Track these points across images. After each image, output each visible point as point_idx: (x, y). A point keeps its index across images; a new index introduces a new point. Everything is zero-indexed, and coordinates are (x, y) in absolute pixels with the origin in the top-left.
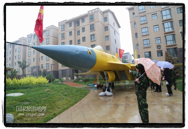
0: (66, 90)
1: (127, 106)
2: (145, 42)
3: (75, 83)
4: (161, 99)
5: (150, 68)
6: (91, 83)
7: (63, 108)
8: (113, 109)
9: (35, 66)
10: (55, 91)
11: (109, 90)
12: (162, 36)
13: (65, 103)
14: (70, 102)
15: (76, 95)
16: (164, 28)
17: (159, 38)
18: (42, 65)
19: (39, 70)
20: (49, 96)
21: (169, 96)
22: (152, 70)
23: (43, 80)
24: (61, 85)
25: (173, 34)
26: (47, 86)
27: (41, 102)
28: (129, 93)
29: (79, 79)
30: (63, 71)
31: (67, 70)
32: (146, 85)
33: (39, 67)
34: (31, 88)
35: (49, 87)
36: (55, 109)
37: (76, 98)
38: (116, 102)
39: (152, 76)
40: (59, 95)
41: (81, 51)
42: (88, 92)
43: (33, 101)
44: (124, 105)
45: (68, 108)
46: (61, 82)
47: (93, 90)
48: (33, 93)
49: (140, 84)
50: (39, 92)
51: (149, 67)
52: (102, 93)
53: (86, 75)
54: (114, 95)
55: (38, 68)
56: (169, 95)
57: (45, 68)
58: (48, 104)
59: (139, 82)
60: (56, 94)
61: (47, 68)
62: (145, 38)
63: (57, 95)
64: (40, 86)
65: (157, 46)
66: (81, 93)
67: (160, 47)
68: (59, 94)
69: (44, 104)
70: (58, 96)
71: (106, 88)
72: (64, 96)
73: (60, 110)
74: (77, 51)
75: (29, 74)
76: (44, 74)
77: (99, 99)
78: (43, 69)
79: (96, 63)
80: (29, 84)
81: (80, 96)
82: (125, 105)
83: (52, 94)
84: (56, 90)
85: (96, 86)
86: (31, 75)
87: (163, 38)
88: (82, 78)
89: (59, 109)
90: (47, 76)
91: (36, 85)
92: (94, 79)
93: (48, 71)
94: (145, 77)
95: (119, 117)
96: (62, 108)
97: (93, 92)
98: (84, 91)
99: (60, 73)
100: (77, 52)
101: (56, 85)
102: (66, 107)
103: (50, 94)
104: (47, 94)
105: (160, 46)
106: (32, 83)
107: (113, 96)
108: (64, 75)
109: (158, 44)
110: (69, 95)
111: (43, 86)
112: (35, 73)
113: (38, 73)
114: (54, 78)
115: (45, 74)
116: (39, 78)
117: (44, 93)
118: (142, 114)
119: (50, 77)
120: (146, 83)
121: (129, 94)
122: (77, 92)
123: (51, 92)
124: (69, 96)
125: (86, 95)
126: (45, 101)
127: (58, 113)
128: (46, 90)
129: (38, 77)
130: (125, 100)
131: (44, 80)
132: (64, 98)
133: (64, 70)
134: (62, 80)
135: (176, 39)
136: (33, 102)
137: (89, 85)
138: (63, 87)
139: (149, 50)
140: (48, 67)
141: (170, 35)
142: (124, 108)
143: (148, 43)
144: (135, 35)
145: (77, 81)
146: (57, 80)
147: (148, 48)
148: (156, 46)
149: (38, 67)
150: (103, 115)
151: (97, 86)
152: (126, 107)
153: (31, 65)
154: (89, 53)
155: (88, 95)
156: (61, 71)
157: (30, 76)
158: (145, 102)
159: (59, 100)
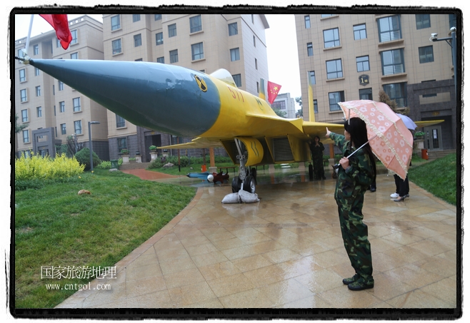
0: (134, 190)
1: (302, 229)
2: (332, 66)
3: (155, 171)
4: (383, 209)
5: (385, 133)
6: (194, 170)
7: (133, 239)
8: (268, 239)
9: (44, 127)
10: (104, 193)
11: (247, 189)
12: (373, 51)
13: (136, 226)
14: (150, 223)
15: (162, 203)
16: (380, 32)
17: (366, 58)
18: (62, 125)
19: (56, 138)
20: (89, 209)
21: (400, 201)
22: (389, 138)
23: (68, 164)
24: (119, 178)
25: (400, 47)
26: (83, 182)
27: (68, 226)
28: (299, 193)
29: (164, 161)
30: (119, 139)
31: (130, 138)
32: (365, 177)
33: (53, 130)
34: (35, 188)
35: (87, 182)
36: (109, 244)
37: (164, 212)
38: (271, 219)
39: (385, 151)
40: (116, 205)
41: (178, 81)
42: (192, 194)
43: (45, 224)
44: (293, 225)
45: (144, 240)
46: (116, 169)
47: (205, 189)
48: (42, 202)
49: (350, 174)
50: (60, 199)
51: (385, 130)
52: (230, 197)
53: (182, 150)
54: (261, 202)
55: (51, 132)
56: (400, 198)
57: (71, 132)
58: (89, 231)
59: (347, 168)
60: (110, 202)
61: (78, 132)
62: (331, 56)
63: (112, 204)
64: (62, 181)
65: (360, 78)
66: (175, 197)
67: (366, 81)
68: (116, 201)
69: (77, 230)
70: (115, 207)
71: (240, 181)
72: (132, 207)
73: (124, 245)
74: (168, 80)
75: (29, 151)
76: (69, 149)
77: (224, 212)
78: (67, 135)
79: (220, 116)
80: (30, 176)
81: (173, 205)
82: (296, 227)
83: (98, 202)
84: (108, 192)
85: (210, 177)
86: (32, 153)
87: (375, 59)
88: (170, 158)
89: (120, 243)
90: (78, 153)
91: (51, 179)
92: (201, 159)
93: (80, 140)
94: (365, 155)
95: (286, 259)
96: (128, 239)
97: (206, 194)
98: (181, 192)
99: (113, 146)
100: (169, 84)
101: (106, 178)
102: (139, 236)
103: (92, 203)
104: (82, 203)
105: (367, 77)
106: (38, 175)
107: (259, 203)
108: (124, 150)
109: (362, 73)
110: (143, 204)
111: (71, 181)
112: (44, 148)
113: (54, 148)
114: (98, 159)
115: (71, 149)
116: (57, 159)
117: (76, 201)
118: (355, 252)
119: (88, 156)
120: (367, 172)
121: (300, 197)
122: (163, 194)
123: (93, 197)
124: (144, 206)
125: (187, 200)
126: (80, 221)
127: (120, 255)
128: (79, 192)
129: (54, 156)
130: (291, 212)
131: (73, 164)
132: (131, 211)
133: (124, 138)
134: (119, 164)
135: (405, 61)
136: (45, 227)
137: (191, 175)
138: (126, 182)
139: (339, 87)
140: (80, 130)
141: (391, 50)
142: (294, 235)
143: (339, 69)
144: (306, 47)
145: (159, 166)
146: (104, 164)
147: (337, 82)
148: (358, 77)
149: (53, 132)
150: (245, 255)
151: (215, 177)
152: (299, 231)
153: (33, 127)
154: (200, 87)
155: (194, 201)
156: (115, 141)
157: (31, 156)
158: (358, 221)
159: (118, 219)
